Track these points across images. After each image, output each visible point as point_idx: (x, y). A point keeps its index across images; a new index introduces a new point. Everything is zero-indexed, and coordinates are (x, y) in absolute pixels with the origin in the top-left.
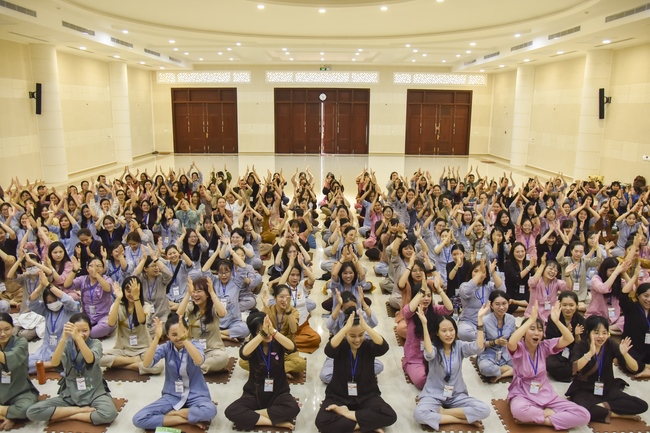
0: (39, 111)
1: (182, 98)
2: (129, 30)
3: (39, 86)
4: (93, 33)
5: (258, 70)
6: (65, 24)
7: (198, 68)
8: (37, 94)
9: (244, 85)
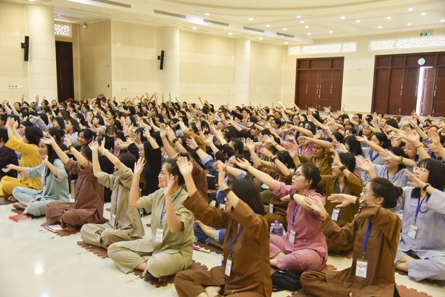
0: (161, 68)
1: (305, 67)
2: (209, 13)
3: (163, 52)
4: (184, 17)
5: (363, 40)
6: (156, 11)
7: (317, 41)
8: (161, 58)
9: (350, 54)
